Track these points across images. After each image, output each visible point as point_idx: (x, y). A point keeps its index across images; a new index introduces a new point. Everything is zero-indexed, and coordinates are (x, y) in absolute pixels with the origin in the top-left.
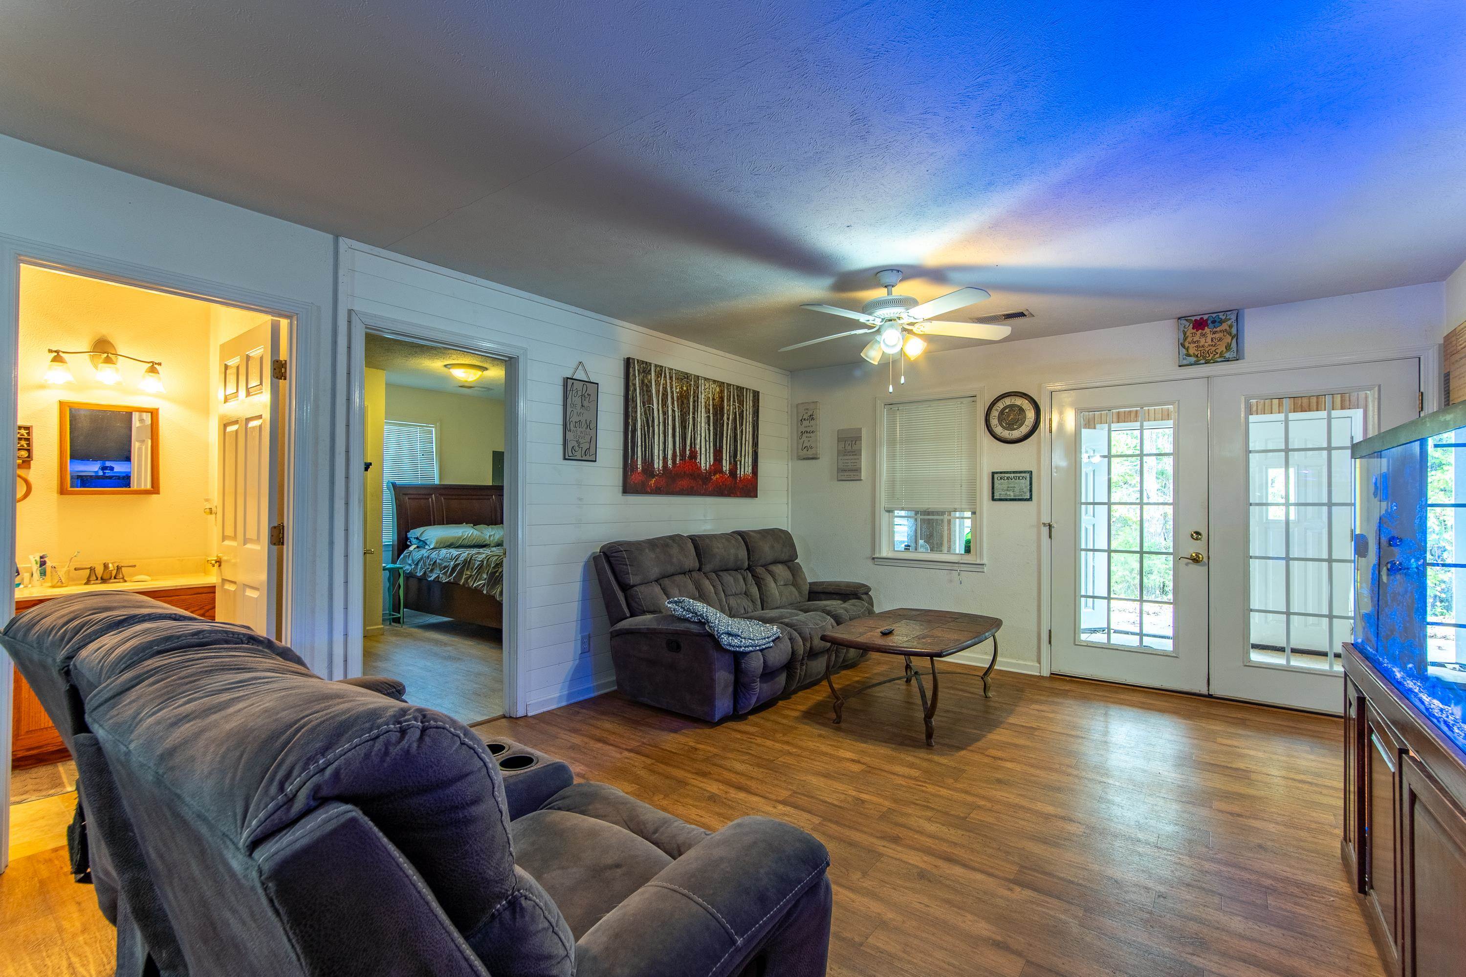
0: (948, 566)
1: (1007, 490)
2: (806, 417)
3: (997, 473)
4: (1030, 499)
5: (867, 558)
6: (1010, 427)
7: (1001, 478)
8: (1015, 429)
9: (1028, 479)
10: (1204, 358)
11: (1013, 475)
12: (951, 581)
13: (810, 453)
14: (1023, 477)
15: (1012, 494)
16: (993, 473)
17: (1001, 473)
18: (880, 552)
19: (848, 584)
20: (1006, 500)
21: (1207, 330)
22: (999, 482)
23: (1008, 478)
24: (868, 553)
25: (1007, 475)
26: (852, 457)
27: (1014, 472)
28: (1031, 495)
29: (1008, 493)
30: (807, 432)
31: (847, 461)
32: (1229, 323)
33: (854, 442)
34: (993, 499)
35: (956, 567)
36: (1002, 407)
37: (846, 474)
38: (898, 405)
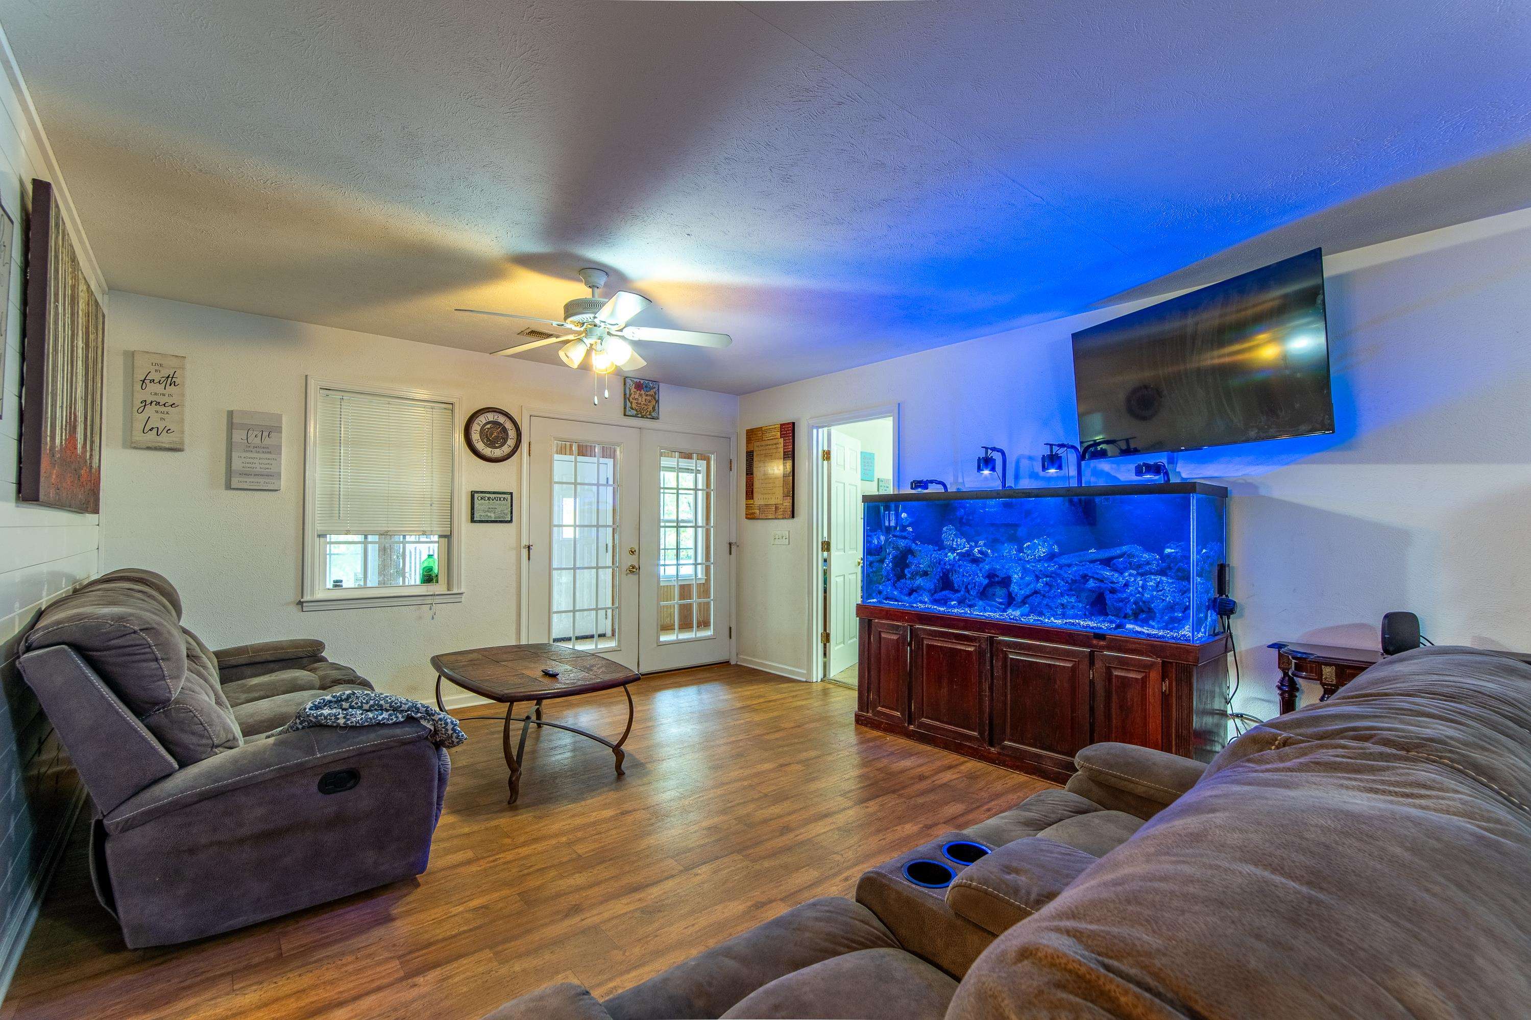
0: (418, 601)
1: (488, 511)
2: (153, 376)
3: (477, 492)
4: (511, 521)
5: (288, 604)
6: (491, 444)
7: (482, 498)
8: (497, 448)
9: (509, 500)
10: (641, 413)
11: (494, 496)
12: (420, 618)
13: (165, 440)
14: (504, 498)
15: (493, 515)
16: (473, 494)
17: (482, 492)
18: (312, 593)
19: (295, 644)
20: (487, 522)
21: (643, 392)
22: (480, 502)
23: (489, 498)
24: (291, 595)
25: (488, 495)
26: (262, 456)
27: (494, 493)
28: (512, 517)
29: (489, 514)
30: (158, 403)
31: (252, 461)
32: (654, 390)
33: (266, 434)
34: (473, 520)
35: (429, 600)
36: (484, 422)
37: (248, 480)
38: (343, 394)
